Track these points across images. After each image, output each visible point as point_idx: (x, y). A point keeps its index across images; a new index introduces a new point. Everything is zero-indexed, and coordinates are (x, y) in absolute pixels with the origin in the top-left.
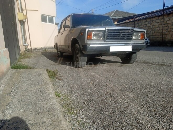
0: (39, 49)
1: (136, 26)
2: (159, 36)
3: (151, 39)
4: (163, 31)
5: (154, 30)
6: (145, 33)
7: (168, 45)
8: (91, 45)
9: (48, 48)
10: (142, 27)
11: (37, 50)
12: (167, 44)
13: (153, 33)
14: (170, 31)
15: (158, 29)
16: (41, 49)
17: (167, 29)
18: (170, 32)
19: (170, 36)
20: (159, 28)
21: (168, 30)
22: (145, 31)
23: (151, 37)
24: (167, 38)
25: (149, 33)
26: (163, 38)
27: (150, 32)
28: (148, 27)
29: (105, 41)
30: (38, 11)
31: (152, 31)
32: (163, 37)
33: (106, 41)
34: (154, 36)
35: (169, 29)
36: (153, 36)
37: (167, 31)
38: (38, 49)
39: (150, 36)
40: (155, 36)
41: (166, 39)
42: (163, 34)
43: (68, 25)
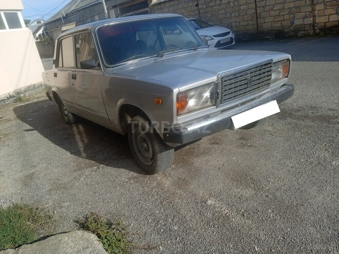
1: (201, 4)
2: (250, 23)
3: (235, 29)
4: (256, 10)
5: (238, 11)
7: (268, 39)
8: (190, 129)
9: (25, 91)
10: (214, 6)
12: (268, 37)
13: (236, 17)
14: (269, 11)
15: (245, 7)
16: (8, 98)
17: (263, 7)
18: (271, 12)
19: (271, 19)
20: (247, 6)
21: (266, 8)
23: (234, 24)
24: (264, 24)
25: (228, 18)
26: (257, 24)
27: (231, 14)
28: (225, 4)
31: (235, 12)
32: (259, 23)
34: (239, 22)
35: (268, 6)
36: (237, 24)
37: (264, 10)
39: (231, 23)
40: (242, 23)
41: (263, 27)
42: (257, 17)
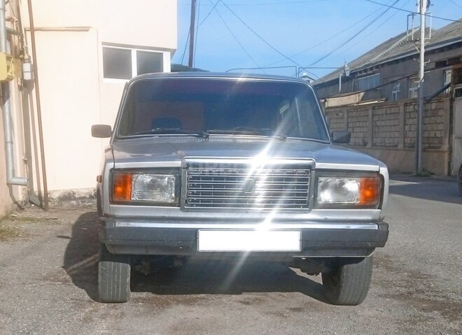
0: (85, 198)
6: (382, 177)
11: (75, 199)
22: (384, 171)
29: (183, 210)
30: (86, 29)
33: (188, 211)
38: (81, 198)
43: (110, 127)
